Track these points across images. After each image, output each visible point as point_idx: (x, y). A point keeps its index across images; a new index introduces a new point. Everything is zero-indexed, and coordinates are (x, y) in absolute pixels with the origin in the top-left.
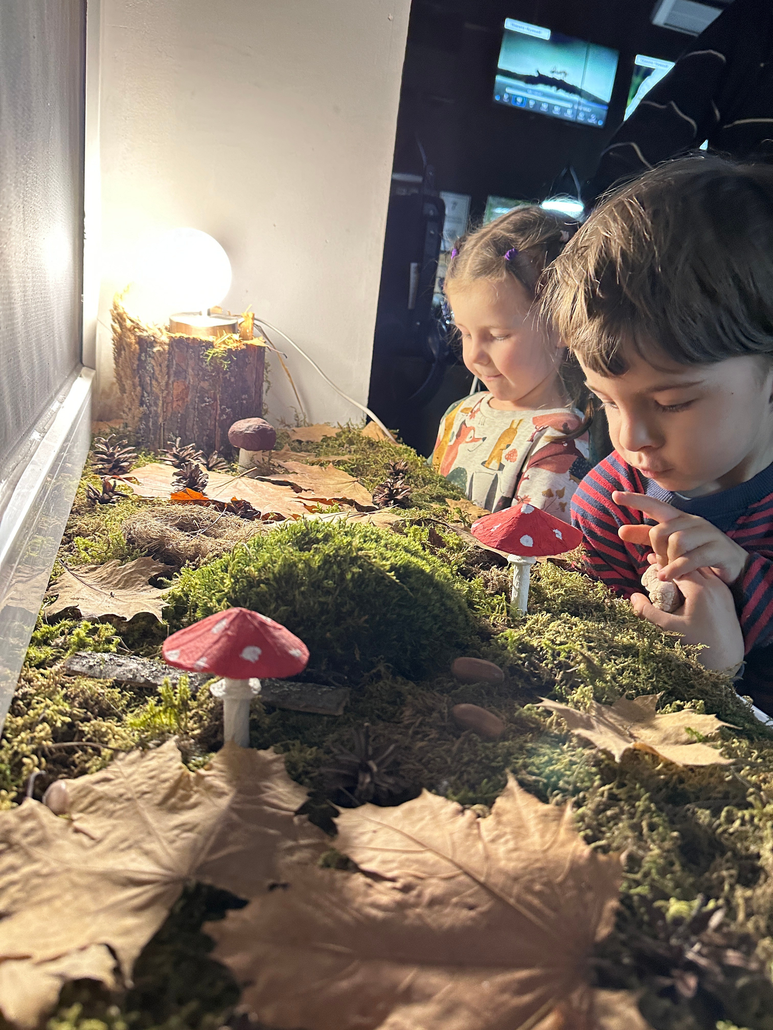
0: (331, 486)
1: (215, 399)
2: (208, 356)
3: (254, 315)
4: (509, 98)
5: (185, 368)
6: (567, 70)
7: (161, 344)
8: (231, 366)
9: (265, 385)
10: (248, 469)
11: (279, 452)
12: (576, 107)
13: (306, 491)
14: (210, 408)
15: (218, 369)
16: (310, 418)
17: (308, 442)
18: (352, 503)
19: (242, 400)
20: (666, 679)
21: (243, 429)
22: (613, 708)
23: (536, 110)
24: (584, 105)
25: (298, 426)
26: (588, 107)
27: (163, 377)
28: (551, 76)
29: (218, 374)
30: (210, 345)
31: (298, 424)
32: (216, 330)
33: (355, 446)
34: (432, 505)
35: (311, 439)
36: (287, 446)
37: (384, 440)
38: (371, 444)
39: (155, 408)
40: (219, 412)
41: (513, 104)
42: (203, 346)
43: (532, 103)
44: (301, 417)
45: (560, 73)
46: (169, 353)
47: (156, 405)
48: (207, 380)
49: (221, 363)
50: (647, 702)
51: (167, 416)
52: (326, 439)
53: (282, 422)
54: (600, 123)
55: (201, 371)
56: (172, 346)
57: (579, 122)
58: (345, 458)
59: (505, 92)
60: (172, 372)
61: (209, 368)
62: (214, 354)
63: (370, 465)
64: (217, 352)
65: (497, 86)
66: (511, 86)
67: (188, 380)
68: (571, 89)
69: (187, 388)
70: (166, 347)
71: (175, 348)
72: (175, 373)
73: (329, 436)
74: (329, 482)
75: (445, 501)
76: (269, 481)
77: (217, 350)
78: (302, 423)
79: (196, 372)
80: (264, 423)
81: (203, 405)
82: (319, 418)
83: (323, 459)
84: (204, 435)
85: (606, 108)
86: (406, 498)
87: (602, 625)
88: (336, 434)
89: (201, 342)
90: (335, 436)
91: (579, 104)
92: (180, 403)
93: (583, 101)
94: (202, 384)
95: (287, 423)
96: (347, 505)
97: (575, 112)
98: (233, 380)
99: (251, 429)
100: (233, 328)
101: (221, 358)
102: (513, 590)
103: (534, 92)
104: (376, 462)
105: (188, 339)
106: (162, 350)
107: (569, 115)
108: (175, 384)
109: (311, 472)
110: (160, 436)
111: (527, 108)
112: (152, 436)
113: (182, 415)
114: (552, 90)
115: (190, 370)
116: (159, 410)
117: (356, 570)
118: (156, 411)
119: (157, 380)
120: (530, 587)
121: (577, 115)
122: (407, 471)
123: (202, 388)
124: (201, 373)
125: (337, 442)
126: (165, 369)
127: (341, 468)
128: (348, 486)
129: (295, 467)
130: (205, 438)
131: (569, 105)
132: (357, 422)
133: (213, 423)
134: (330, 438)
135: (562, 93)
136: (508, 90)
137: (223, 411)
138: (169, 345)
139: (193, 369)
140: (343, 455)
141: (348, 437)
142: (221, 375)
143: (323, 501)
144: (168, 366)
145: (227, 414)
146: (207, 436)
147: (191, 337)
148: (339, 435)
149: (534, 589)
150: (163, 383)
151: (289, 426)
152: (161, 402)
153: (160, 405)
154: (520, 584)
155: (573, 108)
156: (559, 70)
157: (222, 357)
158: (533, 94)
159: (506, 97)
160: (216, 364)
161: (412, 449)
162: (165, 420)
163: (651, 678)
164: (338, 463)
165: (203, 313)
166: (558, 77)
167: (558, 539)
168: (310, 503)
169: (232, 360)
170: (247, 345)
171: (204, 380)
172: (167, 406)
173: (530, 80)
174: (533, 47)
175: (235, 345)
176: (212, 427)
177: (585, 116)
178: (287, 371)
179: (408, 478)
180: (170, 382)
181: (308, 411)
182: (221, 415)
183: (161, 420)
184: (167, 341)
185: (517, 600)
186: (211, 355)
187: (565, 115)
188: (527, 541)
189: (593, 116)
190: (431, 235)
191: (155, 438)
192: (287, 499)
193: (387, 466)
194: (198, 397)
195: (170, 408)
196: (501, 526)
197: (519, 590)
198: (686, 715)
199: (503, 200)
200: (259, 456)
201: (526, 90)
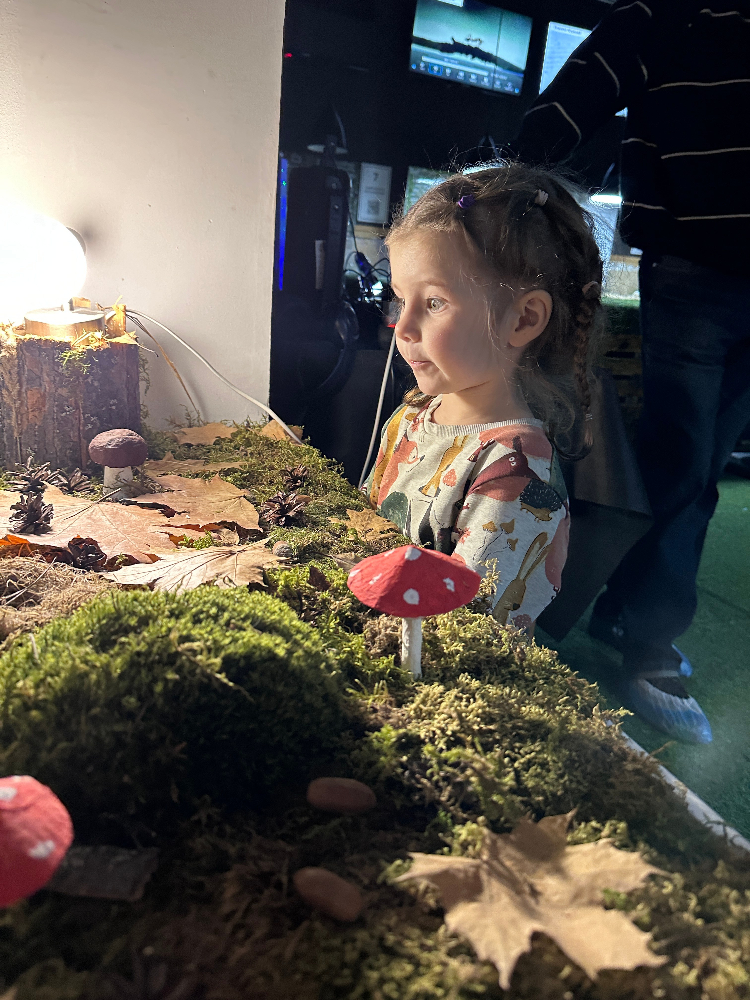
0: (212, 505)
1: (77, 408)
2: (64, 359)
3: (125, 307)
4: (426, 67)
5: (39, 374)
6: (482, 38)
7: (8, 348)
8: (93, 369)
9: (142, 385)
10: (114, 489)
11: (160, 462)
12: (492, 75)
13: (180, 514)
14: (71, 417)
15: (76, 373)
16: (205, 414)
17: (198, 446)
18: (232, 526)
19: (111, 405)
20: (580, 778)
21: (104, 444)
22: (512, 837)
23: (452, 78)
24: (500, 73)
25: (190, 426)
26: (504, 74)
27: (13, 386)
28: (466, 43)
29: (78, 378)
30: (66, 346)
31: (190, 423)
32: (77, 328)
33: (251, 448)
34: (330, 519)
35: (202, 442)
36: (169, 455)
37: (285, 439)
38: (271, 445)
39: (8, 421)
40: (82, 421)
41: (430, 73)
42: (58, 348)
43: (448, 71)
44: (194, 415)
45: (476, 40)
46: (18, 357)
47: (9, 417)
48: (65, 386)
49: (80, 367)
50: (555, 826)
51: (22, 429)
52: (219, 441)
53: (172, 422)
54: (517, 91)
55: (58, 376)
56: (22, 350)
57: (495, 90)
58: (236, 465)
59: (421, 60)
60: (24, 379)
61: (67, 373)
62: (71, 356)
63: (264, 472)
64: (74, 355)
65: (413, 54)
66: (427, 55)
67: (43, 387)
68: (486, 57)
69: (43, 396)
70: (14, 352)
71: (25, 351)
72: (28, 380)
73: (222, 437)
74: (210, 499)
75: (345, 514)
76: (135, 503)
77: (74, 352)
78: (196, 422)
79: (52, 378)
80: (131, 435)
81: (64, 414)
82: (216, 416)
83: (211, 468)
84: (67, 449)
85: (522, 75)
86: (300, 513)
87: (507, 690)
88: (231, 434)
89: (55, 343)
90: (230, 437)
91: (495, 72)
92: (36, 413)
93: (498, 68)
94: (60, 391)
95: (177, 423)
96: (226, 530)
97: (492, 80)
98: (96, 384)
99: (114, 443)
100: (98, 324)
101: (79, 361)
102: (403, 649)
103: (450, 60)
104: (272, 468)
105: (40, 340)
106: (8, 355)
107: (486, 83)
108: (29, 392)
109: (191, 487)
110: (17, 452)
111: (444, 77)
112: (8, 453)
113: (39, 427)
114: (468, 58)
115: (45, 376)
116: (13, 423)
117: (171, 676)
118: (10, 424)
119: (7, 390)
120: (424, 639)
121: (494, 83)
122: (305, 477)
123: (60, 395)
124: (58, 379)
125: (232, 444)
126: (15, 376)
127: (229, 479)
128: (232, 503)
129: (173, 482)
130: (68, 452)
131: (485, 73)
132: (256, 419)
133: (76, 434)
134: (224, 440)
135: (477, 61)
136: (424, 58)
137: (87, 420)
138: (17, 349)
139: (48, 375)
140: (236, 460)
141: (244, 437)
142: (81, 379)
143: (196, 528)
144: (18, 373)
145: (92, 423)
146: (71, 449)
147: (43, 338)
148: (234, 435)
149: (430, 642)
150: (15, 393)
151: (180, 426)
152: (14, 413)
153: (14, 417)
154: (410, 641)
155: (489, 76)
156: (474, 37)
157: (81, 360)
158: (449, 62)
159: (422, 65)
160: (74, 367)
161: (315, 450)
162: (21, 434)
163: (561, 776)
164: (227, 473)
165: (64, 308)
166: (474, 45)
167: (449, 591)
168: (177, 533)
169: (92, 362)
170: (111, 343)
171: (62, 387)
172: (22, 418)
173: (446, 48)
174: (447, 15)
175: (97, 344)
176: (76, 439)
177: (501, 84)
178: (173, 367)
179: (307, 485)
180: (23, 390)
181: (203, 407)
182: (85, 425)
183: (16, 434)
184: (15, 344)
185: (408, 659)
186: (67, 358)
187: (482, 83)
188: (412, 597)
189: (509, 84)
190: (335, 209)
191: (12, 454)
192: (152, 529)
193: (284, 472)
194: (57, 406)
195: (25, 420)
196: (382, 578)
197: (409, 649)
198: (603, 852)
199: (425, 170)
200: (127, 473)
201: (442, 59)
